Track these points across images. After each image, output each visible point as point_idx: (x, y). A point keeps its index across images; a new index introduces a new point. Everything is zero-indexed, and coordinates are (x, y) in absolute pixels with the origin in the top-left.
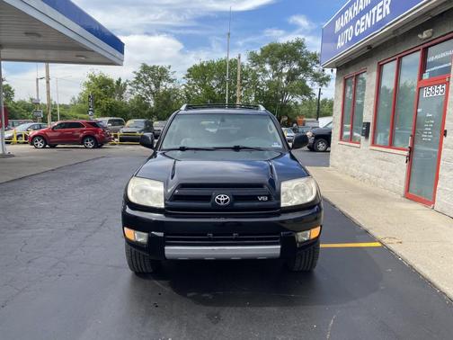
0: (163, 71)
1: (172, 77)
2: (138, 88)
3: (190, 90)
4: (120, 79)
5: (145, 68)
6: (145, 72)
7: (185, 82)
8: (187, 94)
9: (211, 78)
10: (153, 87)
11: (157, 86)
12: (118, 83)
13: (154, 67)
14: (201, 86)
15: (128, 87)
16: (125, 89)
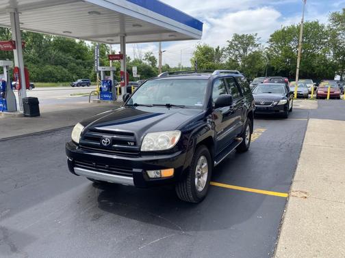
0: (251, 38)
1: (257, 42)
2: (230, 53)
3: (272, 51)
4: (218, 47)
5: (237, 37)
6: (236, 40)
7: (267, 45)
8: (268, 55)
9: (291, 40)
10: (242, 51)
11: (245, 50)
12: (217, 50)
13: (243, 36)
14: (281, 48)
15: (224, 53)
16: (222, 54)
